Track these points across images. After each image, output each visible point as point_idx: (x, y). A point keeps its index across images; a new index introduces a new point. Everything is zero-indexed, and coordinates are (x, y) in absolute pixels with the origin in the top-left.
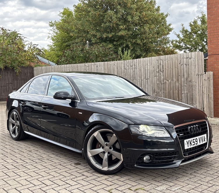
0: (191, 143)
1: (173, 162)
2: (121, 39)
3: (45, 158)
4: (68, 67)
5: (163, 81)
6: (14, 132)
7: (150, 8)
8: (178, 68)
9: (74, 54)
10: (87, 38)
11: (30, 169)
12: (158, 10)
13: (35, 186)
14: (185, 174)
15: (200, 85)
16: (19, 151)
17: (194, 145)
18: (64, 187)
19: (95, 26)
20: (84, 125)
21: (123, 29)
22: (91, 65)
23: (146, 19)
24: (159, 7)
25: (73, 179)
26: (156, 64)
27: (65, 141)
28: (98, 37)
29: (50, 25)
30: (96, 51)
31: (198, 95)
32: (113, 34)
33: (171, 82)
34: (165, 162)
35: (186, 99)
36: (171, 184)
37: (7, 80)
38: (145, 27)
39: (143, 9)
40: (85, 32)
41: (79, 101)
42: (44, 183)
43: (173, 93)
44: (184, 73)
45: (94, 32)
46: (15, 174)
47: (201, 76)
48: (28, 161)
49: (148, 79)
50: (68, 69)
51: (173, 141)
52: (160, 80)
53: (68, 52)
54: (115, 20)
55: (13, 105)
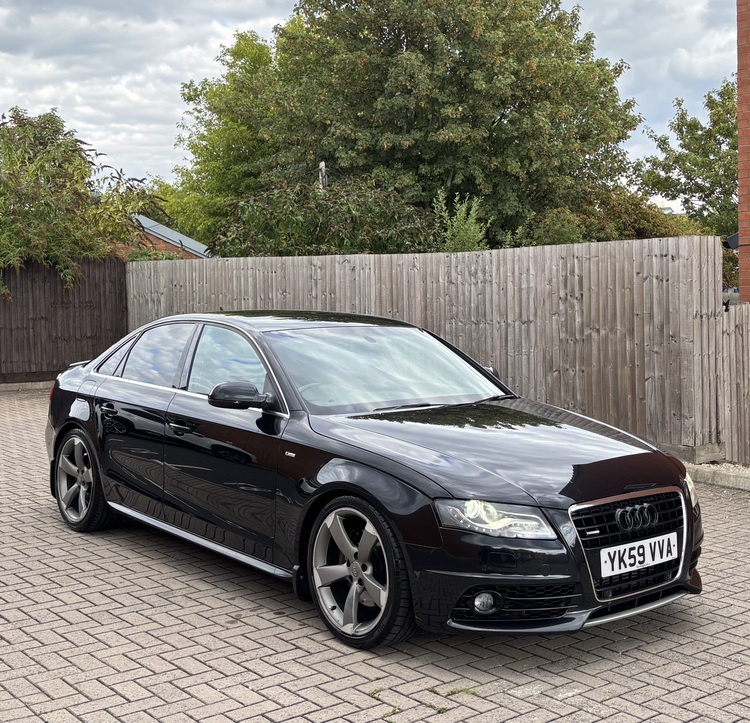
0: (621, 560)
1: (564, 616)
2: (448, 156)
3: (179, 593)
4: (250, 266)
5: (582, 331)
6: (74, 504)
7: (555, 42)
8: (631, 290)
9: (272, 214)
10: (322, 149)
11: (133, 626)
12: (585, 48)
13: (155, 674)
14: (607, 654)
15: (705, 352)
16: (96, 568)
17: (631, 565)
18: (239, 679)
19: (352, 105)
20: (301, 491)
21: (454, 121)
22: (333, 263)
23: (540, 82)
24: (589, 38)
25: (265, 659)
26: (557, 270)
27: (241, 538)
28: (361, 148)
29: (184, 94)
30: (351, 206)
31: (698, 384)
32: (418, 135)
33: (607, 337)
34: (537, 614)
35: (659, 399)
36: (558, 681)
37: (31, 308)
38: (536, 115)
39: (529, 44)
40: (313, 125)
41: (287, 416)
42: (179, 668)
43: (615, 376)
44: (652, 308)
45: (346, 129)
46: (92, 640)
47: (712, 319)
48: (127, 600)
49: (529, 322)
50: (250, 272)
51: (564, 551)
52: (571, 327)
53: (250, 206)
54: (424, 85)
55: (71, 415)
